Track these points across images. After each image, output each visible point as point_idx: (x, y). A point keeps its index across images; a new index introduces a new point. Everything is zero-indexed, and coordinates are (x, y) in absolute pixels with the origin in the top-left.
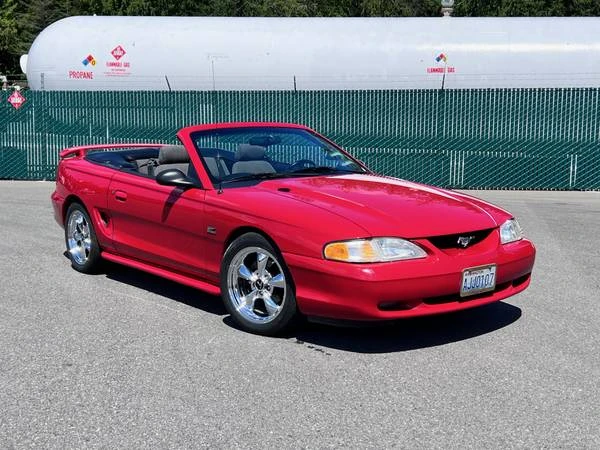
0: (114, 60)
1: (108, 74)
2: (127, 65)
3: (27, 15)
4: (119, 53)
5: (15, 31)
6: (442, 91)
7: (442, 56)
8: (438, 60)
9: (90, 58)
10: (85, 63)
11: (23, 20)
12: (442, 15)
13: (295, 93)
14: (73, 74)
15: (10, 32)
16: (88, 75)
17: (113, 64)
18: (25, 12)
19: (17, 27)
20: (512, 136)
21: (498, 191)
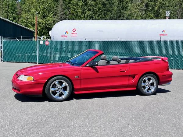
0: (73, 33)
1: (71, 36)
2: (76, 34)
3: (56, 17)
4: (74, 30)
5: (53, 21)
6: (160, 41)
7: (164, 31)
8: (163, 32)
9: (67, 32)
10: (66, 33)
11: (55, 18)
12: (166, 19)
13: (119, 41)
14: (62, 36)
15: (51, 22)
16: (66, 36)
17: (73, 34)
18: (56, 16)
19: (53, 20)
20: (181, 54)
21: (179, 70)
